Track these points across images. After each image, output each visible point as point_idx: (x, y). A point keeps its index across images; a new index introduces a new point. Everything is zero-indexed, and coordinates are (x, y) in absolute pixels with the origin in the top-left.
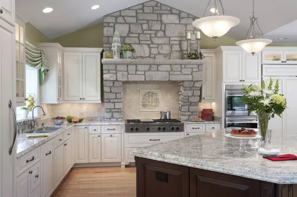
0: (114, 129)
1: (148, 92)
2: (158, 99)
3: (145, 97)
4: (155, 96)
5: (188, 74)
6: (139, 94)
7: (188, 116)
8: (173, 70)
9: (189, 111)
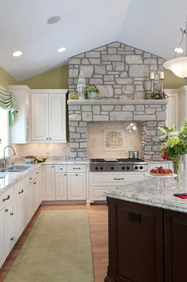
0: (80, 168)
1: (112, 132)
2: (121, 139)
3: (108, 137)
4: (119, 136)
5: (152, 114)
6: (102, 134)
7: (151, 156)
8: (137, 110)
9: (152, 151)
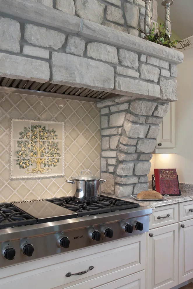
1: (32, 127)
2: (55, 145)
3: (23, 140)
4: (50, 137)
6: (7, 131)
7: (131, 187)
8: (123, 64)
9: (134, 175)
